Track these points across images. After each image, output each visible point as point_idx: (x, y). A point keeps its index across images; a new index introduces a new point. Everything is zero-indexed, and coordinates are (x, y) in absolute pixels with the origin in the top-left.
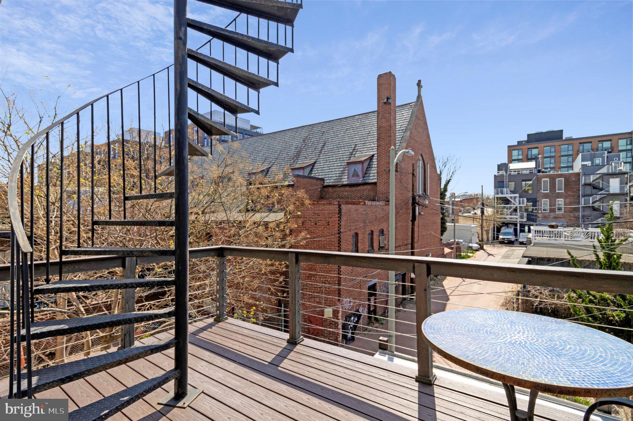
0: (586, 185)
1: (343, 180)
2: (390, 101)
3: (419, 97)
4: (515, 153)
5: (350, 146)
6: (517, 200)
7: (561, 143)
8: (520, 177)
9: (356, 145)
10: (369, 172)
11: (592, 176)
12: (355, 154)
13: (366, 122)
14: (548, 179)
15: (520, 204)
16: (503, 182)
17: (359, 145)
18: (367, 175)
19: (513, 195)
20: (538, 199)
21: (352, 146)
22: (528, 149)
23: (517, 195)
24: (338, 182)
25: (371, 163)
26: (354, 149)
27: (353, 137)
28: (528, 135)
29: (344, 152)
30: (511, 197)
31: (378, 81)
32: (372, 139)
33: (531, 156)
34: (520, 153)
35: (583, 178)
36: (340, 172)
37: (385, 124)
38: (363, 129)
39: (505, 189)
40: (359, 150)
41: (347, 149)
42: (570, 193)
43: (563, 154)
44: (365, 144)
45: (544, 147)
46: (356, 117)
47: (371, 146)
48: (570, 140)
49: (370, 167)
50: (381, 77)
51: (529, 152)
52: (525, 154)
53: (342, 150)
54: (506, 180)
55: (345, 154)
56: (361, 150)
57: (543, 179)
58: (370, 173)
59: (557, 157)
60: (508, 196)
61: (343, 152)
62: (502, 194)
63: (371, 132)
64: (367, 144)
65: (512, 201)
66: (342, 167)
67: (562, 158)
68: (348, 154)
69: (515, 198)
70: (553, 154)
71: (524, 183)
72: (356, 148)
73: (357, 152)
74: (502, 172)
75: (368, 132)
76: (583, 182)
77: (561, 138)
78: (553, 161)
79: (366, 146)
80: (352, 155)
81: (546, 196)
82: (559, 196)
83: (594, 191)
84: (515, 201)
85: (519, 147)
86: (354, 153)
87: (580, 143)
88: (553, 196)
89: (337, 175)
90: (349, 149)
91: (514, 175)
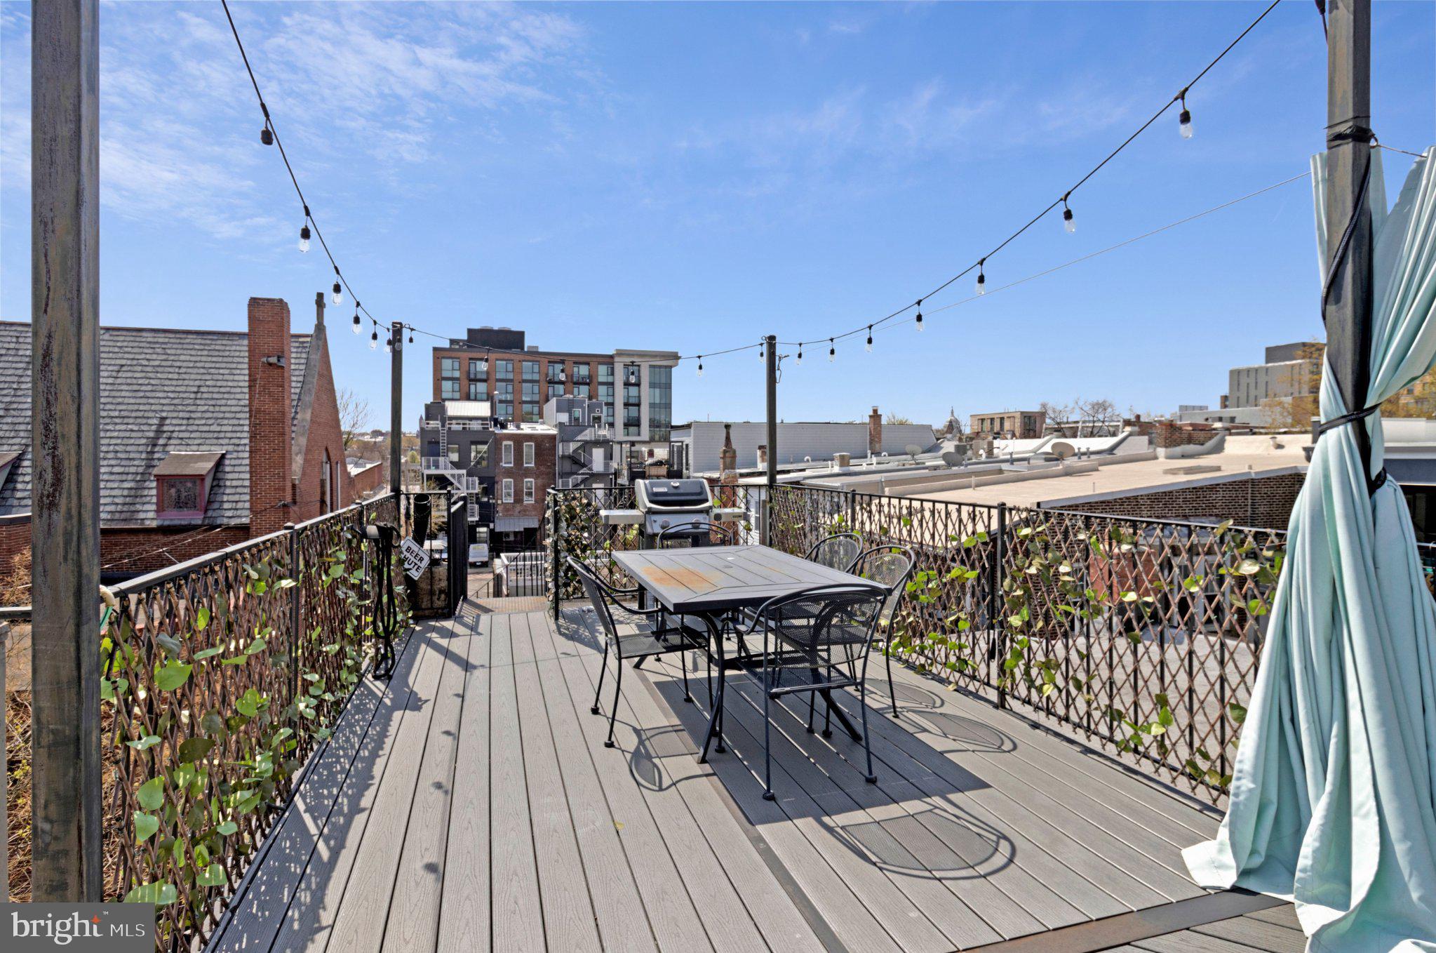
0: (563, 457)
1: (142, 516)
2: (283, 362)
3: (320, 328)
4: (447, 364)
5: (144, 421)
6: (464, 479)
7: (521, 357)
8: (466, 436)
9: (163, 419)
10: (219, 499)
11: (571, 444)
12: (165, 445)
13: (182, 358)
14: (511, 443)
15: (468, 488)
16: (438, 443)
17: (174, 422)
18: (216, 506)
19: (457, 472)
20: (497, 479)
21: (150, 421)
22: (470, 359)
23: (464, 472)
24: (125, 520)
25: (220, 475)
26: (159, 432)
27: (148, 394)
28: (470, 331)
29: (127, 434)
30: (453, 476)
31: (250, 312)
32: (211, 409)
33: (475, 374)
34: (456, 365)
35: (561, 445)
36: (126, 492)
37: (269, 406)
38: (176, 376)
39: (441, 459)
40: (175, 435)
41: (136, 428)
42: (542, 468)
43: (525, 377)
44: (191, 421)
45: (497, 360)
46: (144, 334)
47: (212, 428)
48: (535, 354)
49: (220, 486)
50: (258, 304)
51: (472, 366)
52: (465, 368)
53: (118, 427)
54: (443, 440)
55: (132, 441)
56: (181, 435)
57: (505, 443)
58: (223, 502)
59: (516, 383)
60: (448, 473)
61: (122, 434)
62: (437, 467)
63: (202, 389)
64: (197, 422)
65: (455, 482)
66: (130, 477)
67: (524, 385)
68: (144, 441)
69: (460, 476)
70: (510, 376)
71: (473, 447)
72: (165, 428)
73: (169, 438)
74: (435, 424)
75: (195, 389)
76: (561, 453)
77: (522, 348)
78: (510, 388)
79: (195, 428)
80: (155, 445)
81: (508, 473)
82: (528, 472)
83: (575, 467)
84: (459, 482)
85: (453, 354)
86: (161, 442)
87: (549, 362)
88: (518, 472)
89: (117, 500)
90: (143, 428)
91: (457, 432)
